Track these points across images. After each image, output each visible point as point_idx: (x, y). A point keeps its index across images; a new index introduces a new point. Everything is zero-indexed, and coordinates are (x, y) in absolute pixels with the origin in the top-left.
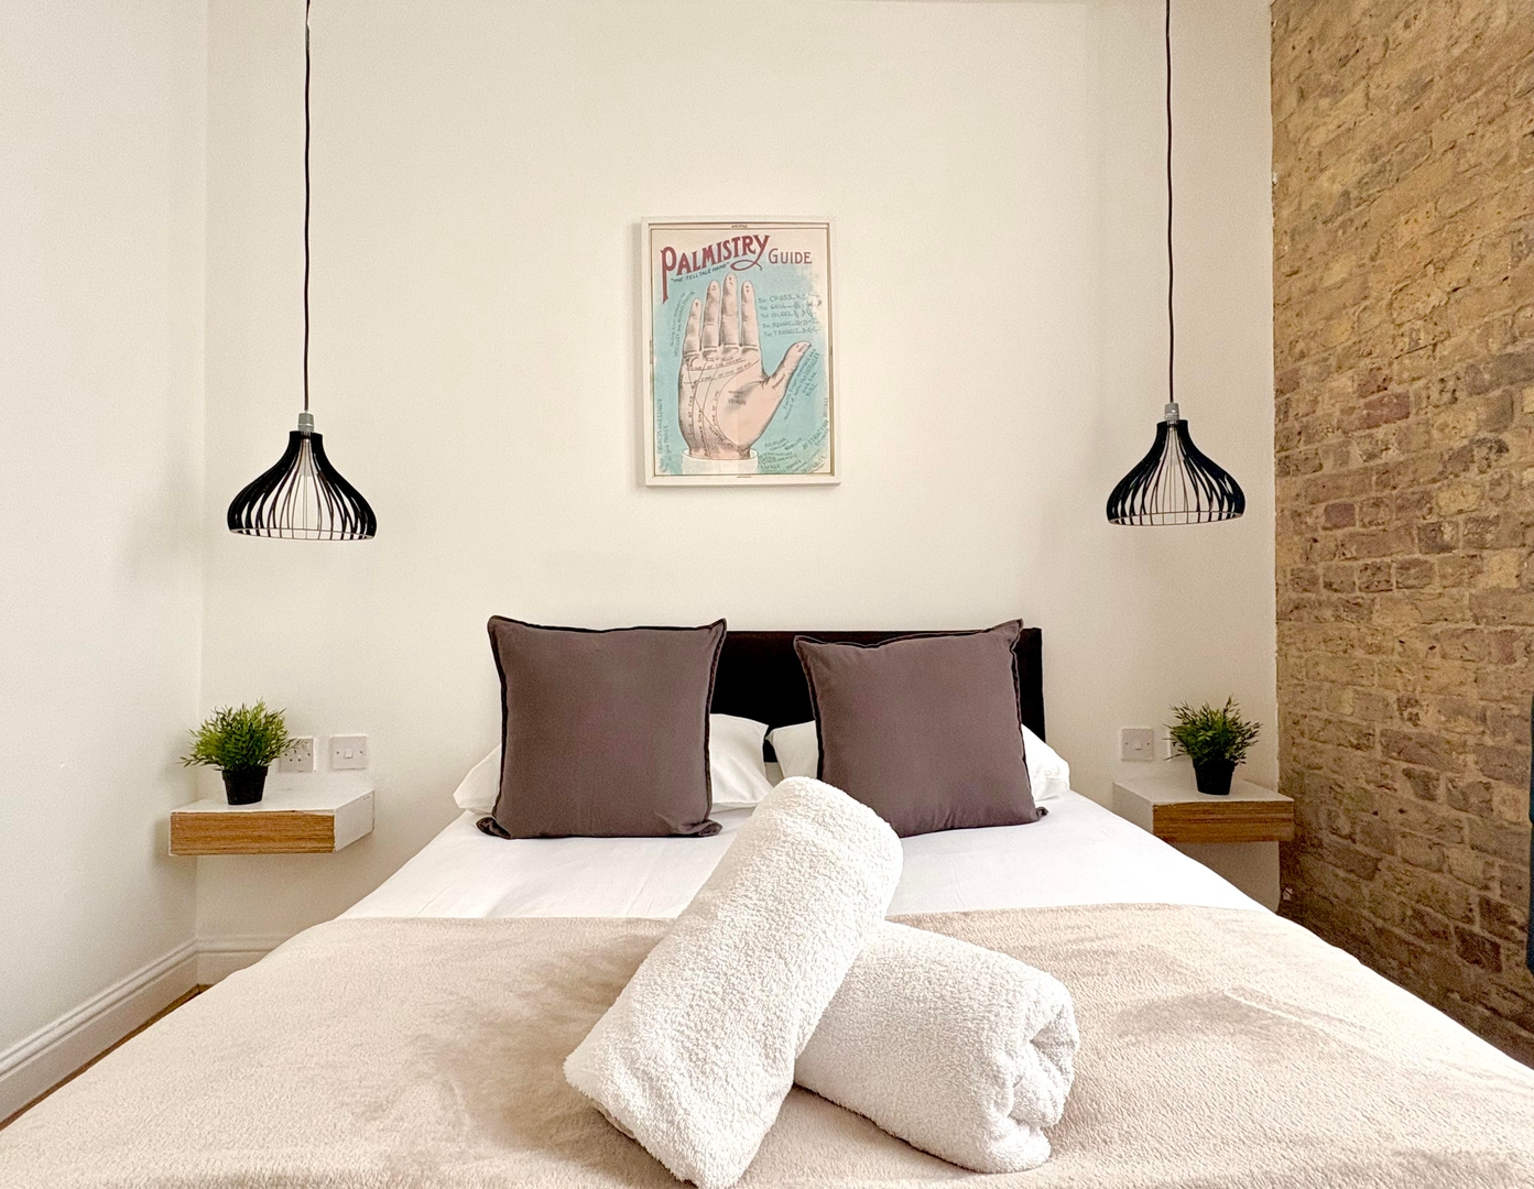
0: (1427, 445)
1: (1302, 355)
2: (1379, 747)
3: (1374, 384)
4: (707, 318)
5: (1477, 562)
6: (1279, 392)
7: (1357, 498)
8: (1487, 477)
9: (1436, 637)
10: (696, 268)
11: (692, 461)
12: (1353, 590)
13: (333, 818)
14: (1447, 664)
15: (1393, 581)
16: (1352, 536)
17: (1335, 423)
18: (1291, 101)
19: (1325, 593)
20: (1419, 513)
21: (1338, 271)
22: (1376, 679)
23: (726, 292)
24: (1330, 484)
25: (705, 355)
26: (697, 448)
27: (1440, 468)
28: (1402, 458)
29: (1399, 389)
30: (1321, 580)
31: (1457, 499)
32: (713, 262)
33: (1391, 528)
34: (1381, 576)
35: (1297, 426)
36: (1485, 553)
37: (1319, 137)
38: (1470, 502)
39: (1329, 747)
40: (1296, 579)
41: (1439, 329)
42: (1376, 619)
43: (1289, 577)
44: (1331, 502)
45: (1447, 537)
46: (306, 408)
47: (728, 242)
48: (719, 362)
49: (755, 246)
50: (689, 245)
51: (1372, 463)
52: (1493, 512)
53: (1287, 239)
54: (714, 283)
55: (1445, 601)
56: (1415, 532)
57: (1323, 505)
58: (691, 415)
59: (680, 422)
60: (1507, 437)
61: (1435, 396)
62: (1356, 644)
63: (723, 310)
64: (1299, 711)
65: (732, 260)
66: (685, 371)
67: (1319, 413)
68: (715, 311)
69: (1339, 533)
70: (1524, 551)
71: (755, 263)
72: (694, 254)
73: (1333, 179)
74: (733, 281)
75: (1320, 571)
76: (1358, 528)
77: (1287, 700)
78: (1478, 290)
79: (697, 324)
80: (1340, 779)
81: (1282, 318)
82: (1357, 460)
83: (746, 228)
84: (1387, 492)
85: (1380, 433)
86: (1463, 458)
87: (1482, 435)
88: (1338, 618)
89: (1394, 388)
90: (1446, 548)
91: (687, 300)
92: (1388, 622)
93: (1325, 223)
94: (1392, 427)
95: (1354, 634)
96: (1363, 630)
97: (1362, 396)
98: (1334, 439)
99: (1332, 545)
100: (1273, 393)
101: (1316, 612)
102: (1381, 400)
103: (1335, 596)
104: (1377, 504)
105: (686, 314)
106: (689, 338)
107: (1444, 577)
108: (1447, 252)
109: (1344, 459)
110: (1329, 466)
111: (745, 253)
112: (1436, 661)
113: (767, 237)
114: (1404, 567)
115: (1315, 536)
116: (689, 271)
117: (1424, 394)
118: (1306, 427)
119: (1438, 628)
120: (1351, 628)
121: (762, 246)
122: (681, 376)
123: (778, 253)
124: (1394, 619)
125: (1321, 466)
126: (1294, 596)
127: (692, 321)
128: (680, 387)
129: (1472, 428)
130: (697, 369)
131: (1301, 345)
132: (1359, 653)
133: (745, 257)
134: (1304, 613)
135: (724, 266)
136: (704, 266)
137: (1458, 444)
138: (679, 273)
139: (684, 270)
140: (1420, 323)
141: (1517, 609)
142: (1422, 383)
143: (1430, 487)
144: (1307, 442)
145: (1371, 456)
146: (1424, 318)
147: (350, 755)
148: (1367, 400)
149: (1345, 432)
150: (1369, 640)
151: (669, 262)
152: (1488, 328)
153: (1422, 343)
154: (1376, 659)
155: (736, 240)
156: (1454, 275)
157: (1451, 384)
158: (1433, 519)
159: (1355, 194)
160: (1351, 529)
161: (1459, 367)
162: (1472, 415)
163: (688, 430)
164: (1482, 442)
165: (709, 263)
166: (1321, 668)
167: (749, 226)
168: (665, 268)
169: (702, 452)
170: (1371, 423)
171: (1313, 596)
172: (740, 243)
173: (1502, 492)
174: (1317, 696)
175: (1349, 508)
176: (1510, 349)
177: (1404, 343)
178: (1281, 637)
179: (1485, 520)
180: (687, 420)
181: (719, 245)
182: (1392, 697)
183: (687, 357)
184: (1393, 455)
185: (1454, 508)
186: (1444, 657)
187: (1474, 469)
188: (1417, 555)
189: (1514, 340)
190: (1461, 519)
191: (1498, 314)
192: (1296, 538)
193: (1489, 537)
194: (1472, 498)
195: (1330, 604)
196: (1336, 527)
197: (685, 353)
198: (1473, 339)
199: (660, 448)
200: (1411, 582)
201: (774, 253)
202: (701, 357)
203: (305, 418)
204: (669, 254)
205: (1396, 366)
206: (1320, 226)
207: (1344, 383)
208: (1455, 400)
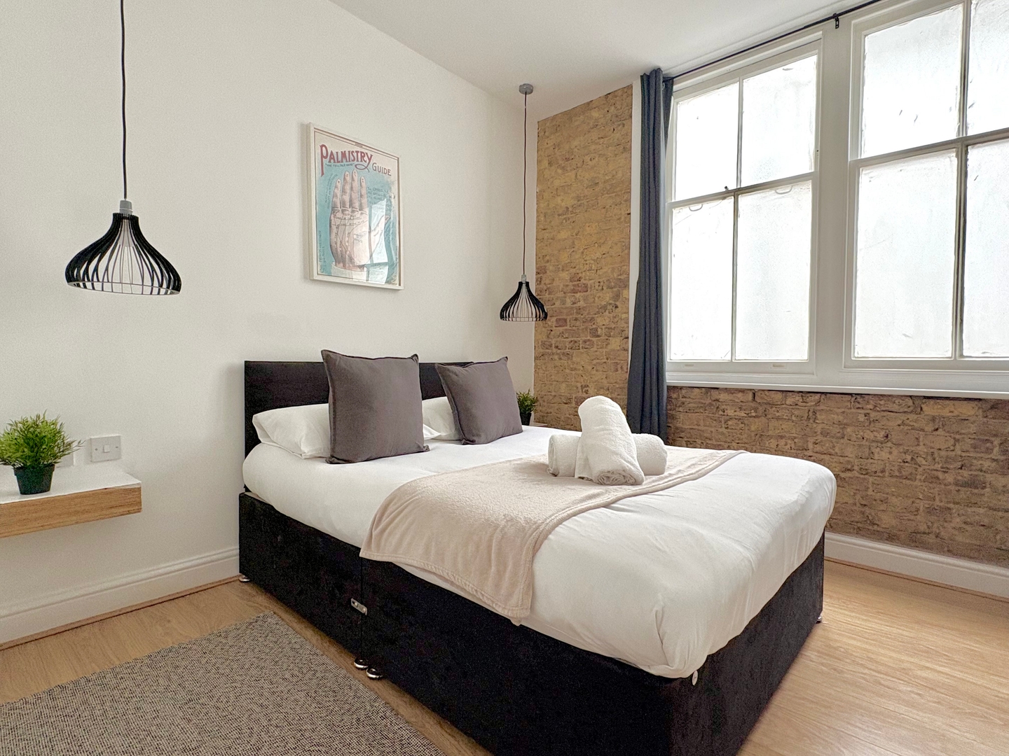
0: (594, 302)
1: (548, 261)
2: (574, 402)
3: (576, 278)
4: (344, 191)
5: (608, 341)
6: (538, 273)
7: (568, 317)
8: (611, 315)
9: (594, 365)
10: (338, 162)
11: (336, 269)
12: (565, 349)
13: (139, 489)
14: (598, 373)
15: (581, 346)
16: (566, 329)
17: (561, 288)
18: (545, 163)
19: (555, 350)
20: (590, 324)
21: (564, 234)
22: (573, 379)
23: (353, 179)
24: (558, 311)
25: (343, 211)
26: (339, 263)
27: (597, 310)
28: (585, 305)
29: (585, 282)
30: (553, 345)
31: (603, 321)
32: (347, 161)
33: (580, 328)
34: (577, 344)
35: (545, 288)
36: (610, 338)
37: (557, 183)
38: (606, 322)
39: (555, 405)
40: (543, 344)
41: (599, 265)
42: (574, 359)
43: (540, 343)
44: (559, 317)
45: (599, 333)
46: (125, 197)
47: (353, 152)
48: (349, 216)
49: (366, 158)
50: (335, 148)
51: (575, 305)
52: (613, 326)
53: (542, 215)
54: (347, 173)
55: (598, 353)
56: (589, 330)
57: (555, 318)
58: (336, 244)
59: (331, 246)
60: (618, 303)
61: (597, 287)
62: (567, 368)
63: (352, 188)
64: (543, 393)
65: (356, 163)
66: (332, 218)
67: (554, 284)
68: (348, 188)
69: (561, 329)
70: (622, 338)
71: (366, 167)
72: (337, 153)
73: (562, 200)
74: (356, 174)
75: (553, 342)
76: (568, 327)
77: (538, 390)
78: (611, 256)
79: (338, 192)
80: (559, 416)
81: (540, 245)
82: (569, 303)
83: (361, 147)
84: (579, 316)
85: (578, 295)
86: (604, 308)
87: (611, 302)
88: (560, 359)
89: (582, 281)
90: (598, 336)
91: (334, 178)
92: (578, 360)
93: (559, 215)
94: (582, 294)
95: (566, 364)
96: (570, 363)
97: (571, 281)
98: (561, 295)
99: (558, 333)
100: (535, 273)
101: (551, 357)
102: (578, 285)
103: (559, 351)
104: (576, 319)
105: (333, 185)
106: (334, 199)
107: (598, 345)
108: (602, 241)
109: (564, 303)
110: (558, 304)
111: (361, 161)
112: (594, 372)
113: (371, 156)
114: (585, 342)
115: (552, 329)
116: (335, 162)
117: (593, 285)
118: (548, 288)
119: (595, 362)
120: (564, 362)
121: (370, 159)
122: (330, 220)
123: (376, 166)
124: (581, 359)
125: (554, 304)
126: (542, 351)
127: (336, 191)
128: (330, 226)
129: (608, 299)
130: (338, 218)
131: (547, 258)
132: (567, 371)
133: (361, 163)
134: (546, 357)
135: (352, 165)
136: (342, 162)
137: (604, 303)
138: (330, 162)
139: (332, 161)
140: (592, 262)
141: (619, 356)
142: (592, 281)
143: (594, 316)
144: (549, 294)
145: (574, 303)
146: (594, 260)
147: (107, 450)
148: (573, 283)
149: (565, 293)
150: (571, 366)
151: (325, 154)
152: (613, 269)
153: (593, 268)
154: (573, 372)
155: (357, 152)
156: (604, 249)
157: (602, 284)
158: (594, 326)
159: (570, 209)
160: (565, 328)
161: (605, 279)
162: (608, 295)
163: (334, 252)
164: (611, 304)
165: (344, 160)
166: (553, 377)
167: (363, 147)
168: (322, 156)
169: (341, 265)
170: (574, 292)
171: (550, 351)
172: (359, 154)
173: (616, 320)
174: (551, 387)
175: (565, 320)
176: (619, 277)
177: (587, 267)
178: (536, 366)
179: (611, 328)
180: (334, 245)
181: (349, 152)
182: (579, 385)
183: (334, 210)
184: (582, 304)
185: (601, 324)
186: (597, 371)
187: (607, 311)
188: (589, 338)
189: (621, 275)
190: (603, 327)
191: (617, 266)
192: (544, 329)
193: (612, 334)
194: (607, 321)
195: (557, 354)
196: (560, 326)
197: (333, 208)
198: (609, 271)
199: (320, 259)
200: (587, 347)
201: (375, 165)
202: (341, 212)
203: (125, 204)
204: (324, 148)
205: (584, 274)
206: (556, 216)
207: (565, 275)
208: (603, 289)
